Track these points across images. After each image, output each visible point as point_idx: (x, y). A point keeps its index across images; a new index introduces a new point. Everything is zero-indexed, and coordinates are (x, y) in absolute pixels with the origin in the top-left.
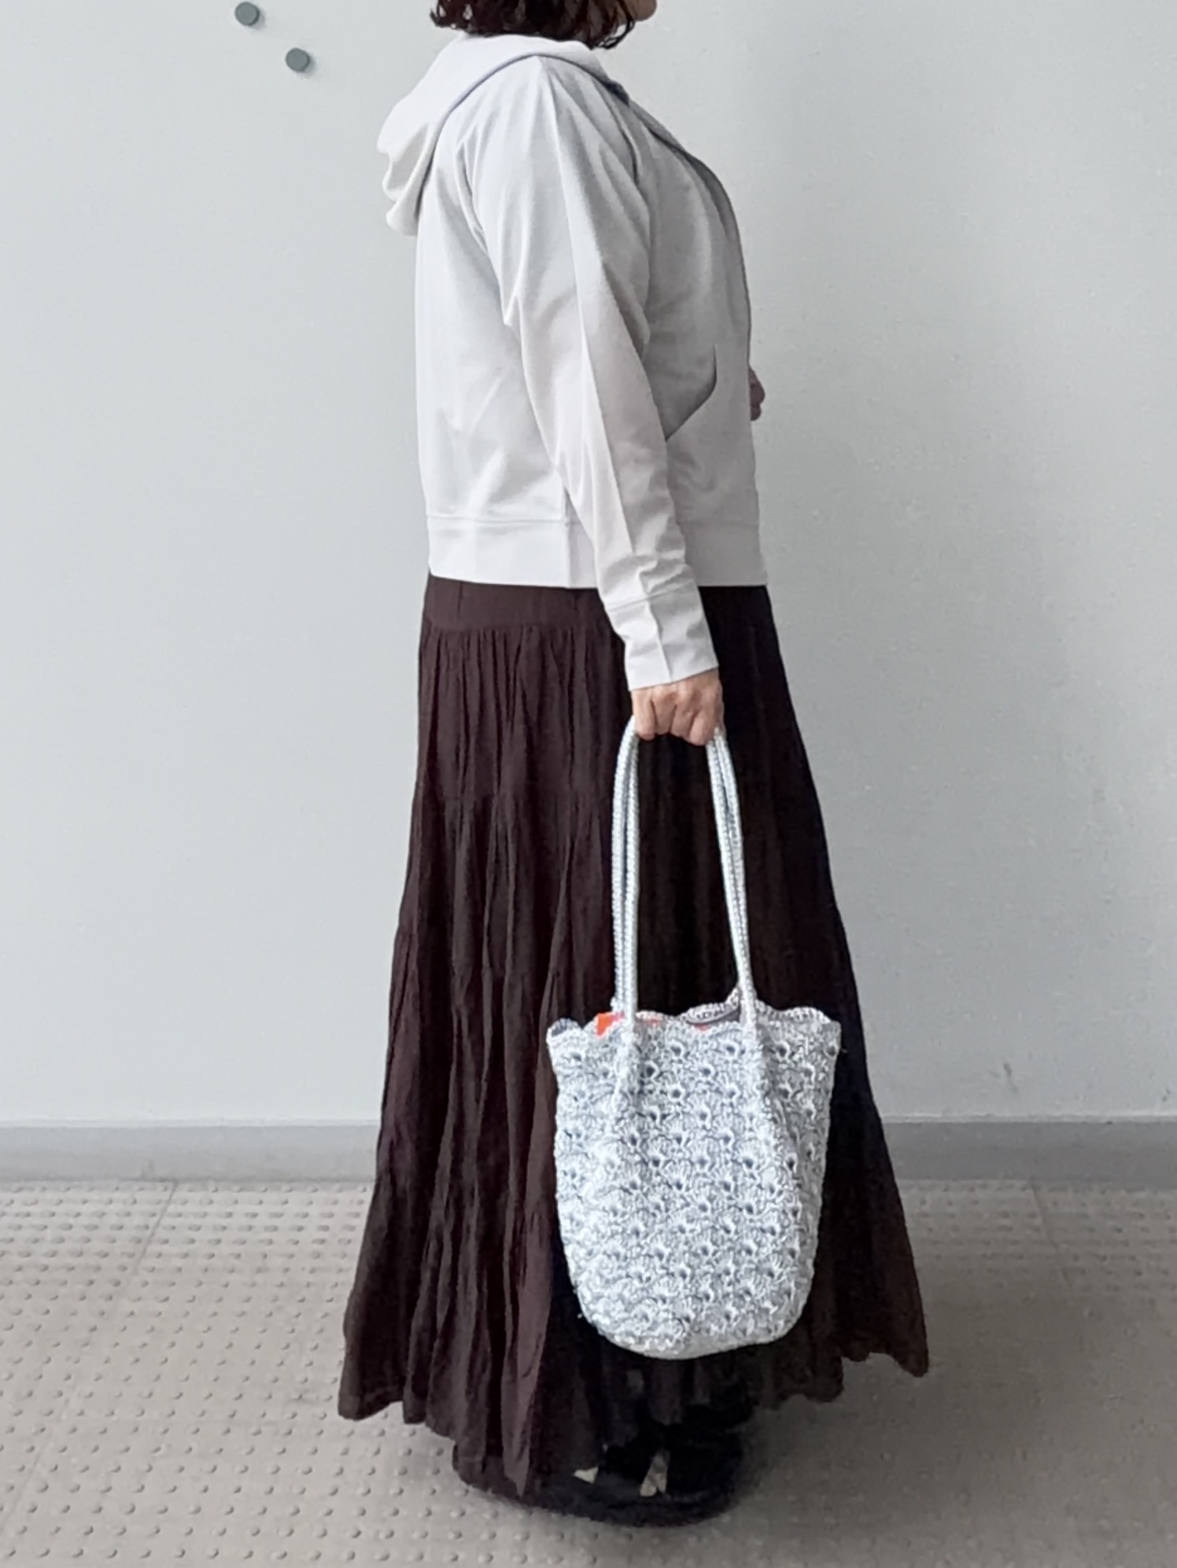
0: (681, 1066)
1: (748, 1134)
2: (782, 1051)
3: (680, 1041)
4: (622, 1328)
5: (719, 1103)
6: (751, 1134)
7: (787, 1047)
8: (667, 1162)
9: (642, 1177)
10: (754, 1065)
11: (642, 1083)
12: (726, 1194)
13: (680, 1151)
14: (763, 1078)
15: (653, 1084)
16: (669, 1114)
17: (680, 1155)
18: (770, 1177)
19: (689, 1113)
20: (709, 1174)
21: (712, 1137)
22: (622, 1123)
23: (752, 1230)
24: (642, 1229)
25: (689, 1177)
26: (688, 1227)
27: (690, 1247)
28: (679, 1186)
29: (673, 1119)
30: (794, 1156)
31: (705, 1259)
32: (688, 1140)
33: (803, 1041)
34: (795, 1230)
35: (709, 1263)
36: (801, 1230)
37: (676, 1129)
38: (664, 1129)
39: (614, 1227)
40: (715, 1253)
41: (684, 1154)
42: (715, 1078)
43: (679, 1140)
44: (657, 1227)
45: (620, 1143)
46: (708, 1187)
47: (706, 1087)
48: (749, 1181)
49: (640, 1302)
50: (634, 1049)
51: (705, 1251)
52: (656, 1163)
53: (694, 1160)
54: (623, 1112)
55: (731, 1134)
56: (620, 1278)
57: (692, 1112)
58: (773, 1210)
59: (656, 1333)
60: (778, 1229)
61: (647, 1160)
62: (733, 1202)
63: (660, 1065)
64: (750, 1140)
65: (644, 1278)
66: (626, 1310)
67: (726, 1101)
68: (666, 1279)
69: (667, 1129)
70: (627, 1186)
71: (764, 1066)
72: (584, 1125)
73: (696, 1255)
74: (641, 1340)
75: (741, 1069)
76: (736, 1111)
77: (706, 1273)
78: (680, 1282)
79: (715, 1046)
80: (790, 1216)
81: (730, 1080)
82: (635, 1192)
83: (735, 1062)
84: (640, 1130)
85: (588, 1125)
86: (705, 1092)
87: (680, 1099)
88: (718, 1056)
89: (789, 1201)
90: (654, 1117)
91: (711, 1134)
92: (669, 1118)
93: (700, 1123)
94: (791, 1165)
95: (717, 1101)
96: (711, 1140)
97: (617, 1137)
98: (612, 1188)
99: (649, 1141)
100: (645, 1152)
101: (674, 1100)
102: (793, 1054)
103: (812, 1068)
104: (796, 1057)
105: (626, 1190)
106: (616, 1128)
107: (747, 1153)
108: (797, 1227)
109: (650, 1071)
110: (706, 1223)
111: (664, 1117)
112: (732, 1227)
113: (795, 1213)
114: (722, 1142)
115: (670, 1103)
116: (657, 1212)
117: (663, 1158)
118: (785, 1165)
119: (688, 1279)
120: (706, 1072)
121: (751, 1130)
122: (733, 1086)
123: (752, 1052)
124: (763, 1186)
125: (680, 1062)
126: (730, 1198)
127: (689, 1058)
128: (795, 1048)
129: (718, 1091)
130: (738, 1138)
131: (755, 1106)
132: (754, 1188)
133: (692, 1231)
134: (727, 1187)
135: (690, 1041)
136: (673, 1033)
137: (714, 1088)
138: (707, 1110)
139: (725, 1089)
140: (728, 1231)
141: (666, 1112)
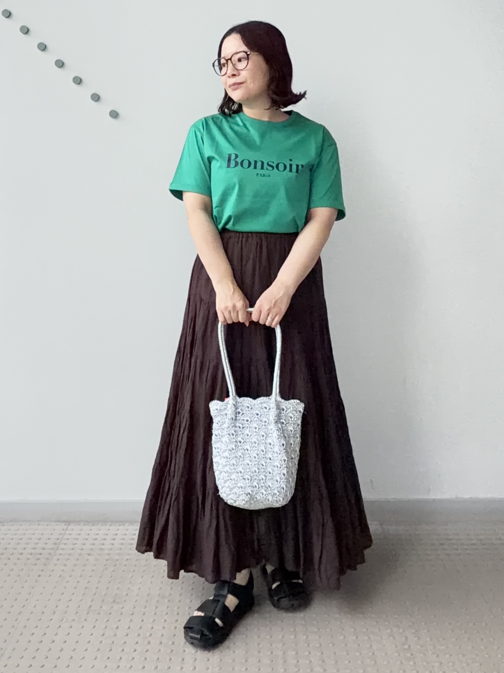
0: (249, 412)
1: (270, 435)
2: (283, 410)
3: (249, 404)
4: (230, 497)
5: (261, 424)
6: (271, 435)
7: (285, 408)
8: (244, 442)
9: (236, 446)
10: (273, 413)
11: (236, 417)
12: (263, 453)
13: (248, 439)
14: (275, 417)
15: (240, 417)
16: (245, 427)
17: (248, 440)
18: (276, 449)
19: (251, 427)
20: (257, 447)
21: (259, 435)
22: (229, 429)
23: (271, 465)
24: (235, 463)
25: (251, 447)
26: (250, 463)
27: (251, 470)
28: (248, 450)
29: (246, 429)
30: (284, 443)
31: (256, 474)
32: (251, 435)
33: (290, 407)
34: (285, 467)
35: (256, 476)
36: (287, 467)
37: (247, 432)
38: (243, 432)
39: (227, 463)
40: (258, 472)
41: (250, 440)
42: (260, 416)
43: (248, 435)
44: (240, 463)
45: (228, 435)
46: (257, 451)
47: (257, 419)
48: (270, 450)
49: (235, 488)
50: (233, 405)
51: (255, 472)
52: (240, 442)
53: (252, 442)
54: (229, 425)
55: (264, 434)
56: (228, 480)
57: (252, 427)
58: (278, 459)
59: (239, 499)
60: (279, 466)
61: (237, 441)
62: (265, 456)
63: (242, 411)
64: (271, 437)
65: (236, 480)
66: (230, 491)
67: (264, 424)
68: (243, 480)
69: (244, 432)
70: (231, 449)
71: (276, 413)
72: (221, 432)
73: (252, 472)
74: (235, 501)
75: (269, 414)
76: (266, 427)
77: (256, 479)
78: (247, 481)
79: (261, 407)
80: (283, 462)
81: (265, 418)
82: (233, 451)
83: (267, 412)
84: (235, 431)
85: (222, 432)
86: (257, 421)
87: (249, 422)
88: (262, 410)
89: (283, 457)
90: (240, 428)
91: (258, 434)
92: (245, 428)
93: (255, 430)
94: (283, 445)
95: (260, 424)
96: (258, 436)
97: (228, 433)
98: (226, 450)
99: (238, 435)
100: (237, 438)
101: (247, 423)
102: (286, 411)
103: (292, 416)
104: (287, 412)
105: (231, 451)
106: (227, 430)
107: (269, 441)
108: (285, 466)
109: (239, 413)
110: (256, 463)
111: (243, 428)
112: (264, 464)
113: (285, 461)
114: (262, 437)
115: (245, 424)
116: (240, 458)
117: (242, 441)
118: (281, 445)
119: (249, 481)
120: (258, 414)
121: (271, 433)
122: (266, 420)
123: (273, 408)
124: (274, 451)
125: (249, 411)
126: (264, 455)
127: (252, 409)
128: (287, 409)
129: (261, 421)
130: (267, 436)
131: (273, 427)
132: (272, 452)
133: (251, 465)
134: (263, 451)
135: (253, 404)
136: (247, 402)
137: (260, 420)
138: (257, 426)
139: (263, 420)
140: (263, 465)
141: (244, 426)
